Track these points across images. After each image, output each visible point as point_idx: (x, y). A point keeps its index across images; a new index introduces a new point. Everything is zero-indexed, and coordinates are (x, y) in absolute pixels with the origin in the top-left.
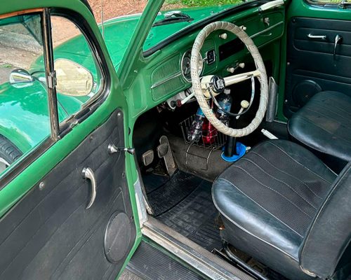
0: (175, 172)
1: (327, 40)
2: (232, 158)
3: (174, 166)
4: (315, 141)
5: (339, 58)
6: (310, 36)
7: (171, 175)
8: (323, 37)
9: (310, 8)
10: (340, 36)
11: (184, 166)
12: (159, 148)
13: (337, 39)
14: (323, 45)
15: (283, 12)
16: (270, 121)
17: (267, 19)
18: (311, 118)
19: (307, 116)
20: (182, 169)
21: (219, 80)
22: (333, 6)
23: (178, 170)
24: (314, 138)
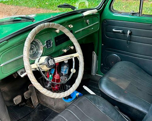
0: (38, 105)
1: (123, 33)
2: (68, 100)
3: (37, 102)
4: (114, 94)
5: (130, 43)
6: (114, 30)
7: (35, 107)
8: (121, 31)
9: (113, 15)
10: (130, 31)
11: (43, 102)
12: (25, 94)
13: (129, 32)
14: (121, 35)
15: (99, 16)
16: (94, 75)
17: (88, 21)
18: (113, 79)
19: (110, 78)
20: (42, 103)
21: (50, 60)
22: (126, 14)
23: (39, 104)
24: (114, 92)
